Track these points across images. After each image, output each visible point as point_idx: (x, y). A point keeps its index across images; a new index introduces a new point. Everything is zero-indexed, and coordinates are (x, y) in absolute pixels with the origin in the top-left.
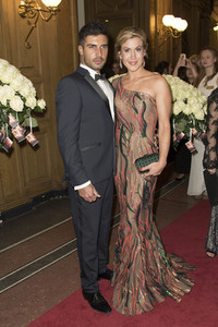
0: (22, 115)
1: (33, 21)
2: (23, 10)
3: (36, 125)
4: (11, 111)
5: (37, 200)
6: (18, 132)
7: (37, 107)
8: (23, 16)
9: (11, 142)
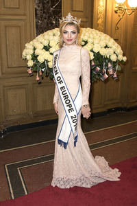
0: (114, 64)
1: (121, 15)
2: (117, 9)
3: (120, 69)
4: (110, 61)
5: (110, 111)
6: (111, 72)
7: (122, 60)
8: (116, 12)
9: (107, 76)
